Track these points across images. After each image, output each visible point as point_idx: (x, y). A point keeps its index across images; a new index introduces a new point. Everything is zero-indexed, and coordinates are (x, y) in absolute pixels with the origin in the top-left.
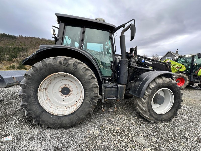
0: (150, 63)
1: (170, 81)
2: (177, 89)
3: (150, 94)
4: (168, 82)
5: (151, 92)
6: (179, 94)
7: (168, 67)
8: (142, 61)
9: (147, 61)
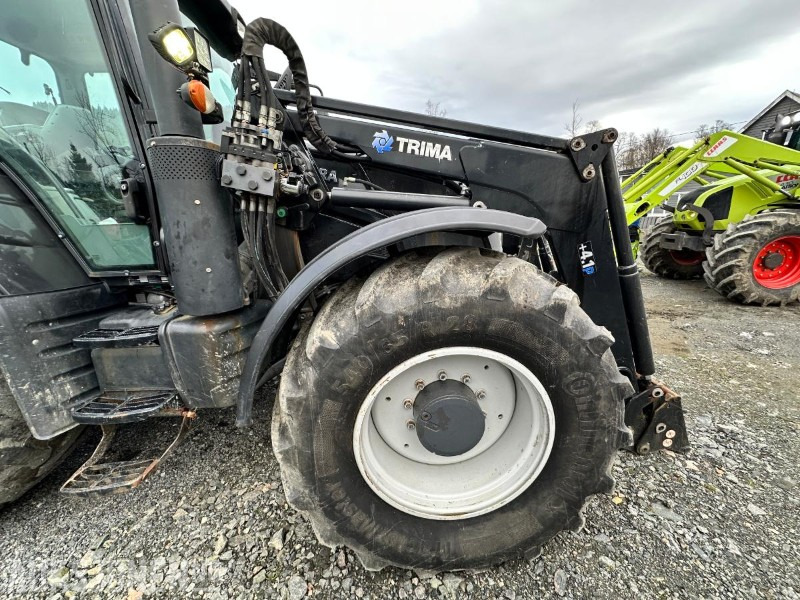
0: (440, 157)
1: (491, 291)
2: (565, 354)
3: (306, 399)
4: (469, 304)
5: (311, 385)
6: (593, 391)
7: (590, 173)
8: (375, 143)
9: (411, 141)
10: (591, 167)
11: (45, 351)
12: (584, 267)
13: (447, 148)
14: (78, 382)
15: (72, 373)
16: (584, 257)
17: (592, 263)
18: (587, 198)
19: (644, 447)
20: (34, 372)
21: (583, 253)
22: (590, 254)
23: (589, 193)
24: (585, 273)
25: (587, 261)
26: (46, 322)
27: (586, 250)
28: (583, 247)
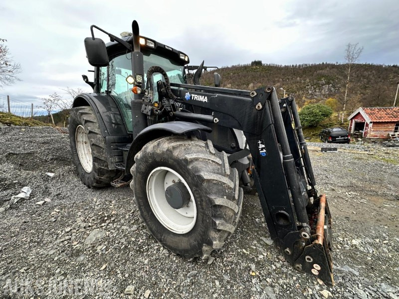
0: (204, 101)
7: (259, 107)
8: (186, 97)
9: (196, 96)
10: (260, 104)
11: (114, 149)
12: (261, 152)
13: (206, 97)
14: (119, 158)
15: (118, 156)
16: (260, 147)
17: (264, 151)
18: (260, 118)
19: (298, 266)
20: (111, 153)
21: (260, 145)
22: (264, 146)
23: (261, 116)
24: (261, 155)
25: (262, 149)
26: (115, 143)
27: (261, 143)
28: (260, 142)
